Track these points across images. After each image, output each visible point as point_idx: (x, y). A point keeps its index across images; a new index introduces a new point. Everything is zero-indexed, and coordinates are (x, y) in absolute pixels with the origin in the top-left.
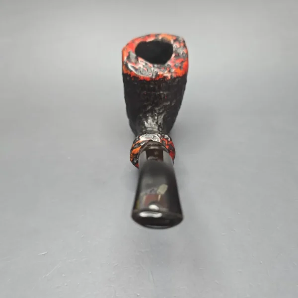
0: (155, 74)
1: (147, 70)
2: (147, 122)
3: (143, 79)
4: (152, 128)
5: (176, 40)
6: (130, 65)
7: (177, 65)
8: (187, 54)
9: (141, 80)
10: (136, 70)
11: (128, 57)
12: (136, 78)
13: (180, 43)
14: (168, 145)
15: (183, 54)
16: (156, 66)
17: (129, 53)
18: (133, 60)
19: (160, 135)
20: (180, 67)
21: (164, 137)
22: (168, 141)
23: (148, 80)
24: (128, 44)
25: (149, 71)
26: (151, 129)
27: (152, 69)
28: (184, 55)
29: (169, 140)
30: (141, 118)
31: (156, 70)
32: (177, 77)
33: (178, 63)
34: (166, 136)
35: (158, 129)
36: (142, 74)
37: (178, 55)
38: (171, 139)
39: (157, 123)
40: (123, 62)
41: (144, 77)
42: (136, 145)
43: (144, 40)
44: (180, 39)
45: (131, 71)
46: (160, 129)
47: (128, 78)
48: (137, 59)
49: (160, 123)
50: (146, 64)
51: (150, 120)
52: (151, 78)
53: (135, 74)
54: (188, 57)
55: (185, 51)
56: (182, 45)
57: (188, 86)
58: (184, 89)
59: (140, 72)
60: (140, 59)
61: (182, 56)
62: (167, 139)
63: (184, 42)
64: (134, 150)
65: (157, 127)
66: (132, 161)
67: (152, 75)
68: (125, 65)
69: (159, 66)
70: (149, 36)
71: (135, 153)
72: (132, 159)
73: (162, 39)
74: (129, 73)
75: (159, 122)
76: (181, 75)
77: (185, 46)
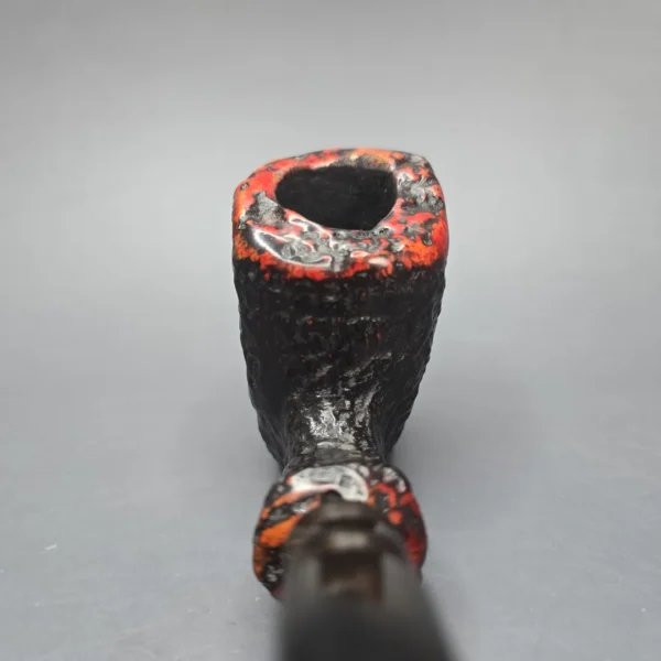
0: (340, 259)
1: (316, 246)
2: (317, 420)
3: (300, 275)
4: (336, 440)
5: (403, 162)
6: (258, 235)
7: (410, 230)
8: (440, 199)
9: (294, 279)
10: (279, 246)
11: (254, 210)
12: (277, 270)
13: (415, 169)
14: (396, 509)
15: (427, 199)
16: (343, 233)
17: (256, 197)
18: (269, 219)
19: (365, 470)
20: (424, 238)
21: (379, 476)
22: (399, 495)
23: (319, 277)
24: (253, 175)
25: (322, 248)
26: (332, 444)
27: (332, 243)
28: (433, 202)
29: (402, 487)
30: (295, 407)
31: (344, 246)
32: (416, 268)
33: (415, 225)
34: (389, 474)
35: (357, 444)
36: (298, 259)
37: (412, 204)
38: (407, 484)
39: (351, 422)
40: (236, 224)
41: (303, 269)
42: (273, 511)
43: (304, 164)
44: (415, 159)
45: (261, 251)
46: (364, 443)
47: (251, 275)
48: (280, 213)
49: (363, 423)
50: (312, 229)
51: (327, 414)
52: (329, 273)
53: (274, 258)
54: (444, 208)
55: (432, 190)
56: (424, 173)
57: (448, 299)
58: (438, 310)
59: (293, 252)
60: (292, 216)
61: (425, 205)
62: (393, 484)
63: (427, 166)
64: (268, 533)
65: (351, 438)
66: (262, 577)
67: (333, 262)
68: (242, 233)
69: (353, 233)
70: (319, 155)
71: (273, 544)
72: (259, 569)
73: (360, 159)
74: (255, 256)
75: (360, 418)
76: (428, 262)
77: (432, 178)
